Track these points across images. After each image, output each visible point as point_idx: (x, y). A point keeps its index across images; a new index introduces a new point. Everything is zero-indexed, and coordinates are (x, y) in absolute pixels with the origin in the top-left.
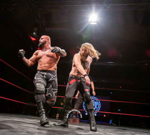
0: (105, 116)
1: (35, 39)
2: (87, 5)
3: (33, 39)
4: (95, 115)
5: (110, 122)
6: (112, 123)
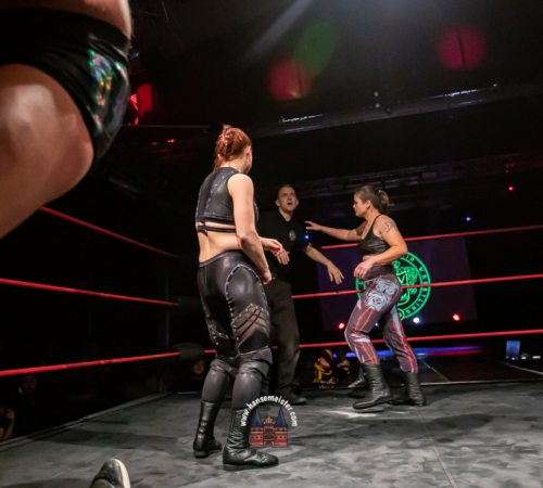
0: (456, 317)
4: (416, 320)
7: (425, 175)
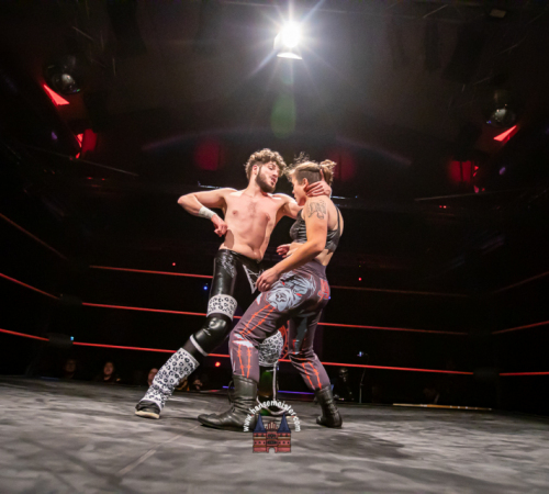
1: (66, 102)
3: (59, 100)
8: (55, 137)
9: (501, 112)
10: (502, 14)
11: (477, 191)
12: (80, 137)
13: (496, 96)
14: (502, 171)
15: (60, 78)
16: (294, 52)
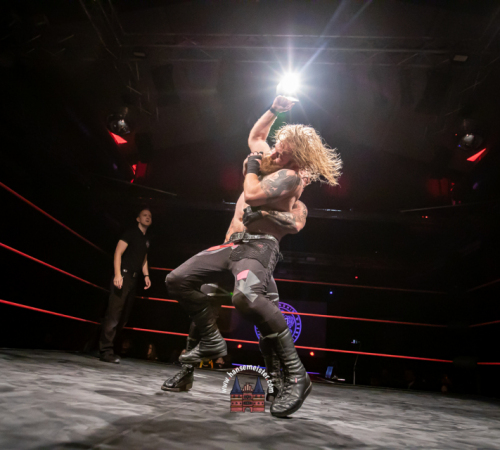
0: (312, 354)
1: (124, 141)
2: (273, 48)
3: (120, 140)
5: (329, 372)
6: (332, 375)
7: (309, 259)
8: (116, 167)
9: (469, 137)
10: (464, 58)
11: (454, 203)
12: (134, 167)
13: (465, 124)
14: (475, 186)
15: (117, 124)
16: (294, 96)
